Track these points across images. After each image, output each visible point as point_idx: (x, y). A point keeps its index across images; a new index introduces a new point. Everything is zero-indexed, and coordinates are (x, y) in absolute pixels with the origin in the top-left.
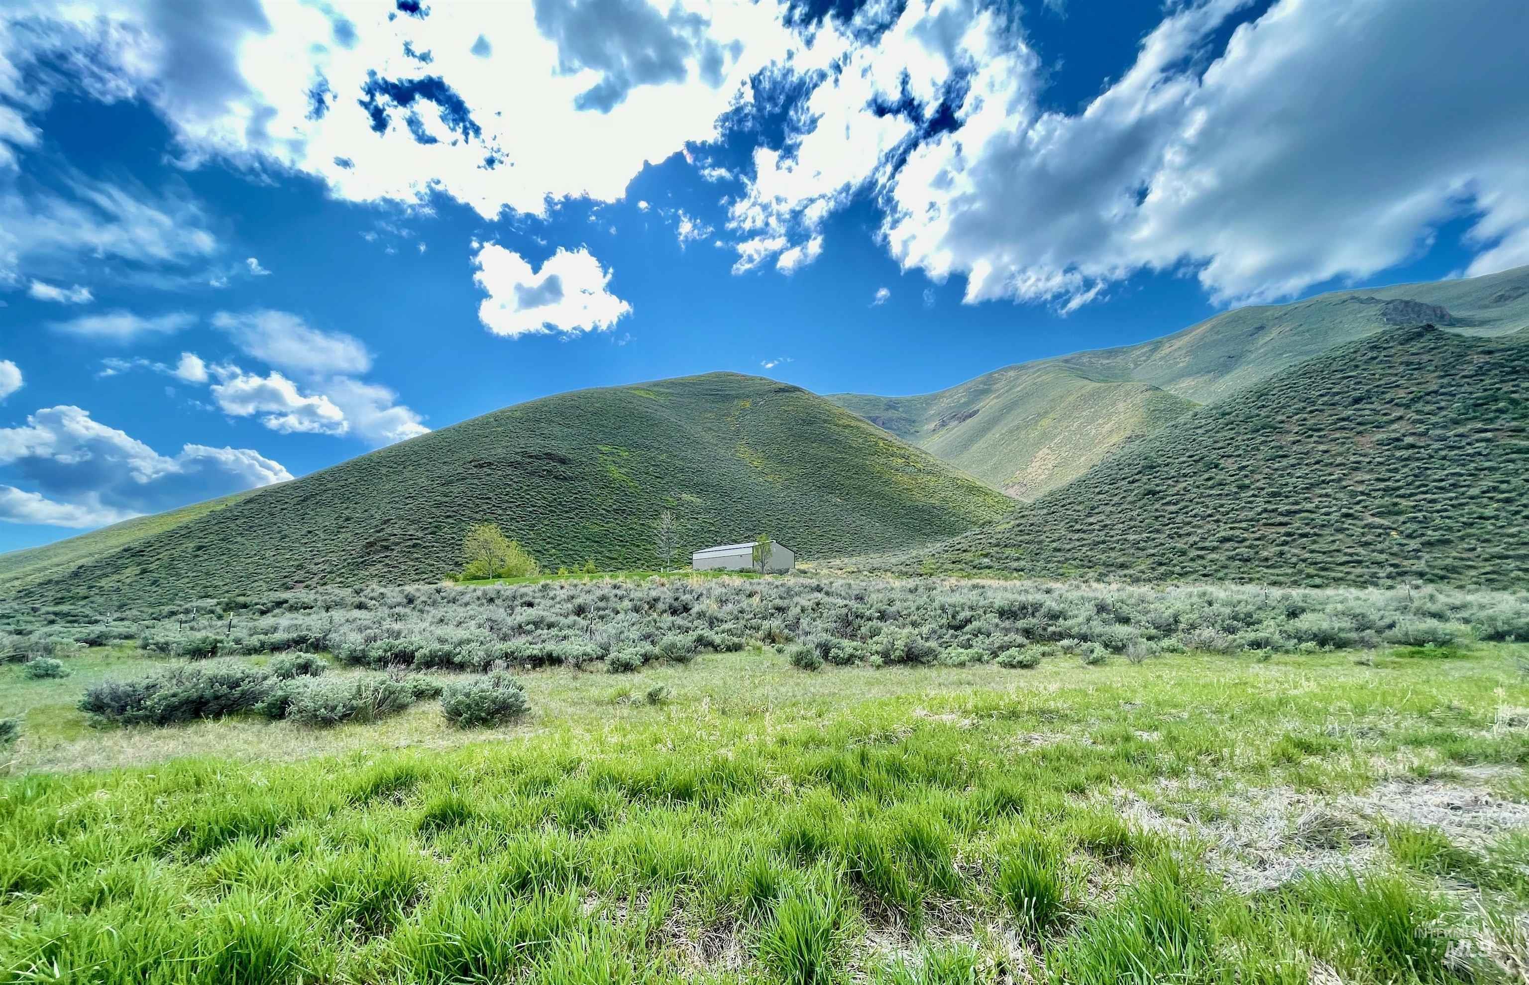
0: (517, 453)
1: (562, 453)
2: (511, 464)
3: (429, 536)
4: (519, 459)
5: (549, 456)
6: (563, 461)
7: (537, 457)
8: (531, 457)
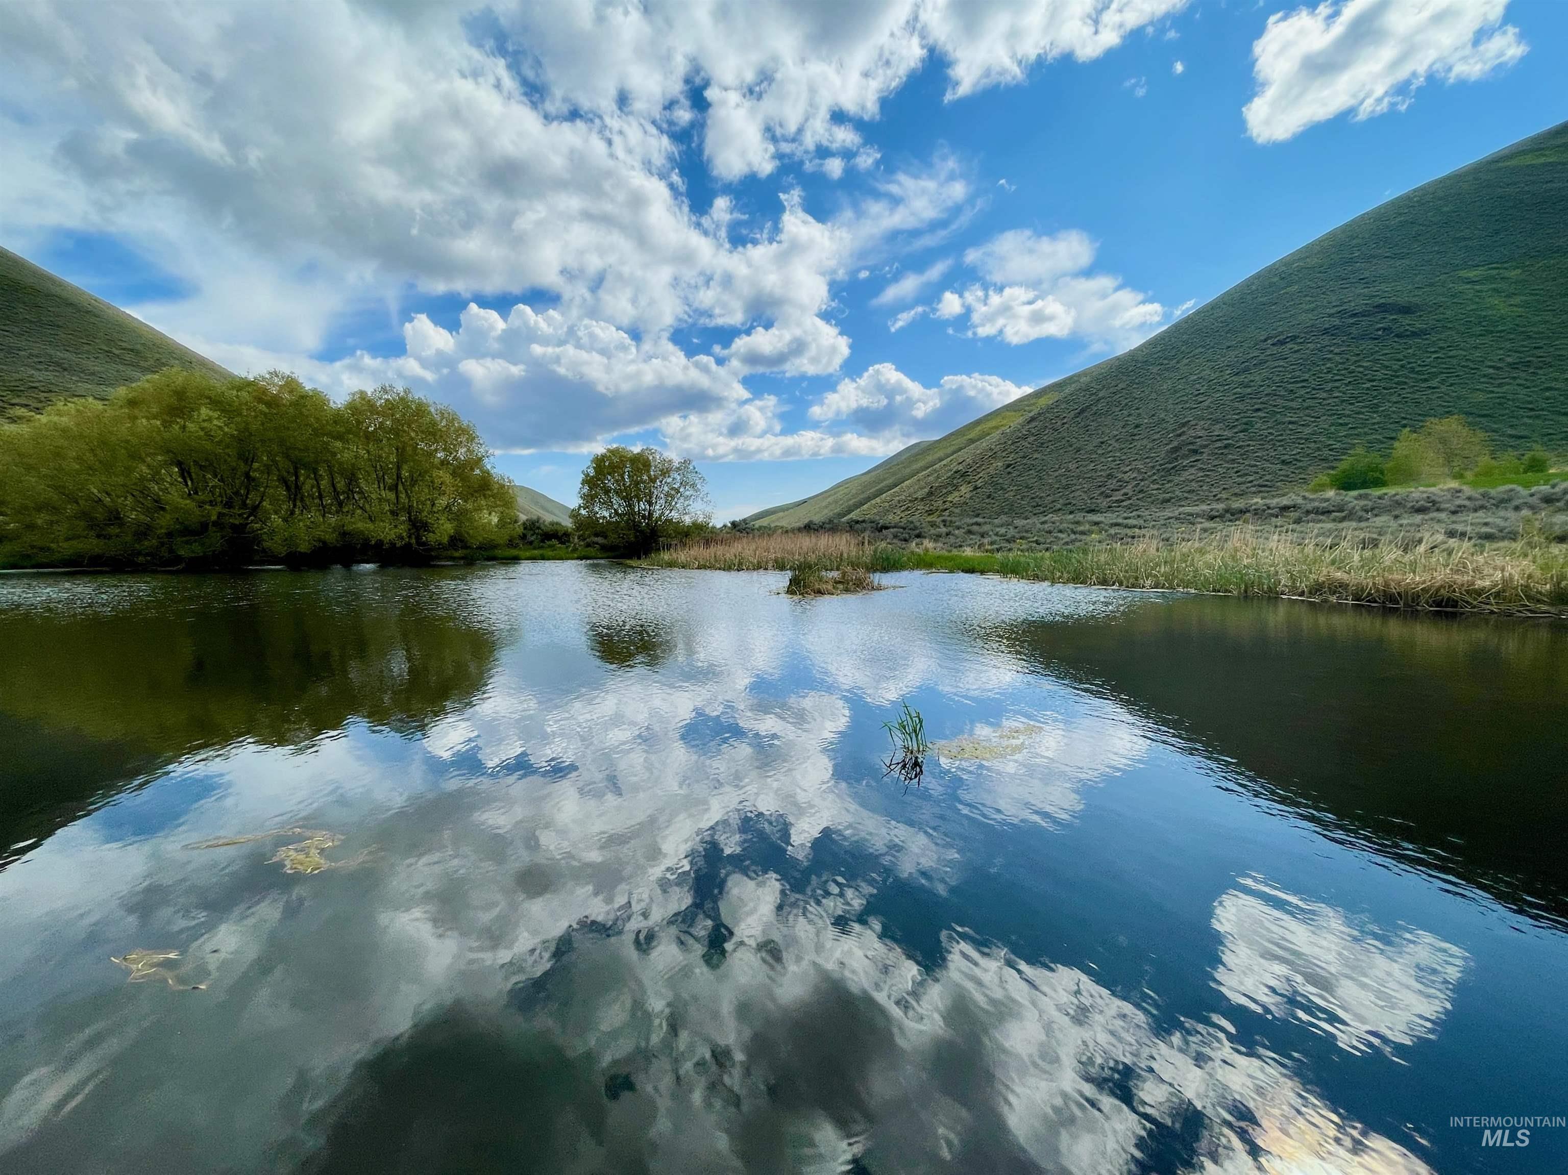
0: (1330, 315)
1: (1403, 300)
2: (1326, 332)
3: (1241, 435)
4: (1337, 322)
5: (1383, 308)
6: (1406, 310)
7: (1363, 314)
8: (1355, 315)
